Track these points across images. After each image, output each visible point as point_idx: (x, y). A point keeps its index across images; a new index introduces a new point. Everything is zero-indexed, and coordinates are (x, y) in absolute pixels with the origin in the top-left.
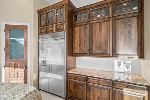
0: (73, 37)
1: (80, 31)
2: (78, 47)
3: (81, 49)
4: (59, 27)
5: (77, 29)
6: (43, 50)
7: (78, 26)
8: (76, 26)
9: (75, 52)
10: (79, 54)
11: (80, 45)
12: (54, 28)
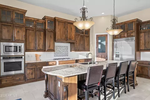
0: (139, 39)
1: (145, 36)
2: (143, 45)
3: (145, 47)
4: (130, 34)
5: (142, 35)
6: (117, 47)
7: (143, 32)
8: (141, 33)
9: (141, 49)
10: (144, 50)
11: (145, 44)
12: (126, 35)
